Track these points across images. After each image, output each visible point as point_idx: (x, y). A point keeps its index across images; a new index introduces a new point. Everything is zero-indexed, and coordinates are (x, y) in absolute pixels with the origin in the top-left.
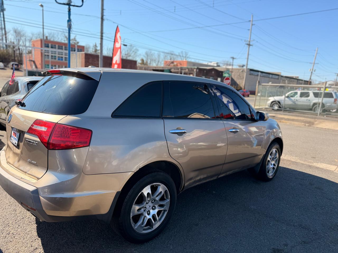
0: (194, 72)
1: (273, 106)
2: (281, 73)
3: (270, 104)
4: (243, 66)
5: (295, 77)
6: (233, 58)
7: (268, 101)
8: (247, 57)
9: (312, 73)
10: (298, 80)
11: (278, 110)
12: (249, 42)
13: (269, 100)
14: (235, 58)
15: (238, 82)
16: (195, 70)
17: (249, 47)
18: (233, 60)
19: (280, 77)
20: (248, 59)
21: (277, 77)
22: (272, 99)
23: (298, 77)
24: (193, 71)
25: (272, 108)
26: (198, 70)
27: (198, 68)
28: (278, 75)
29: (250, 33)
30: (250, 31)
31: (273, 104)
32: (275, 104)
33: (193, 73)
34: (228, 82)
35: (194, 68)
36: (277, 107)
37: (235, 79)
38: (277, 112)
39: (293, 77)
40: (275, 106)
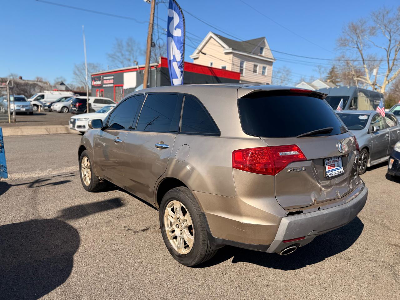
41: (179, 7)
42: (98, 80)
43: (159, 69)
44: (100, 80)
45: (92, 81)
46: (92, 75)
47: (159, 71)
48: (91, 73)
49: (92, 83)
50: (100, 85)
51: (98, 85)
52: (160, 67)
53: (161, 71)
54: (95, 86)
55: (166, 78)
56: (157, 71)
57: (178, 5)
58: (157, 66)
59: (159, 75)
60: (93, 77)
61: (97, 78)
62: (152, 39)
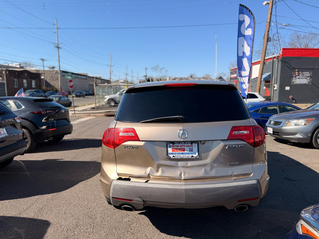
0: (4, 75)
1: (110, 103)
2: (87, 74)
3: (107, 101)
4: (53, 68)
5: (99, 77)
6: (43, 60)
7: (104, 99)
8: (58, 59)
9: (110, 73)
10: (101, 79)
11: (114, 106)
12: (58, 44)
13: (106, 98)
14: (45, 60)
15: (52, 83)
16: (4, 72)
17: (58, 50)
18: (43, 62)
19: (87, 77)
20: (59, 61)
21: (85, 77)
22: (108, 97)
23: (101, 77)
24: (2, 73)
25: (109, 105)
26: (7, 72)
27: (6, 70)
28: (86, 76)
29: (57, 36)
30: (56, 34)
31: (110, 102)
32: (112, 101)
33: (2, 75)
34: (71, 84)
35: (3, 70)
36: (113, 103)
37: (48, 81)
38: (114, 107)
39: (97, 77)
40: (112, 103)
41: (249, 10)
42: (234, 74)
43: (280, 59)
44: (235, 74)
45: (231, 74)
46: (231, 70)
47: (280, 61)
48: (231, 68)
49: (231, 76)
50: (236, 77)
51: (234, 78)
52: (281, 57)
53: (282, 60)
54: (233, 78)
55: (287, 66)
56: (278, 61)
57: (248, 9)
58: (278, 56)
59: (280, 64)
60: (231, 71)
61: (235, 72)
62: (268, 35)
